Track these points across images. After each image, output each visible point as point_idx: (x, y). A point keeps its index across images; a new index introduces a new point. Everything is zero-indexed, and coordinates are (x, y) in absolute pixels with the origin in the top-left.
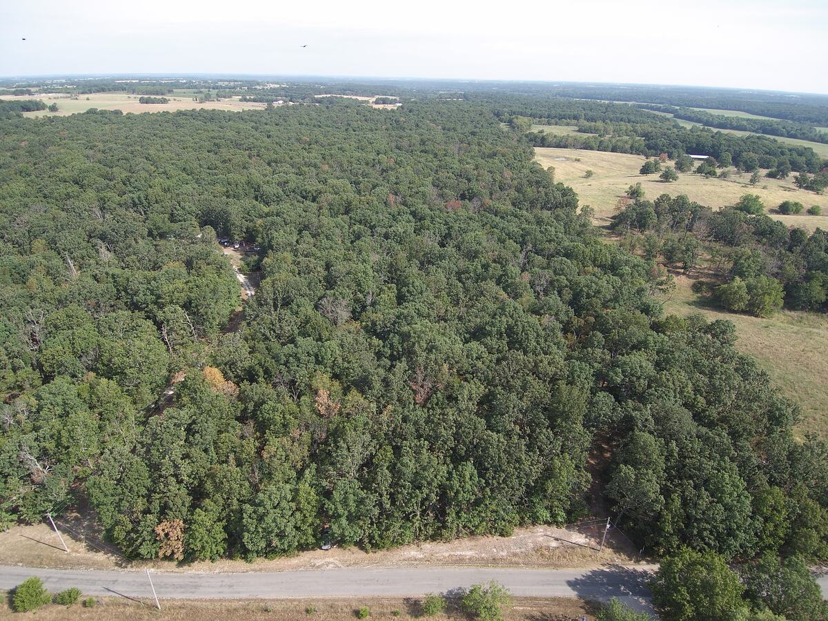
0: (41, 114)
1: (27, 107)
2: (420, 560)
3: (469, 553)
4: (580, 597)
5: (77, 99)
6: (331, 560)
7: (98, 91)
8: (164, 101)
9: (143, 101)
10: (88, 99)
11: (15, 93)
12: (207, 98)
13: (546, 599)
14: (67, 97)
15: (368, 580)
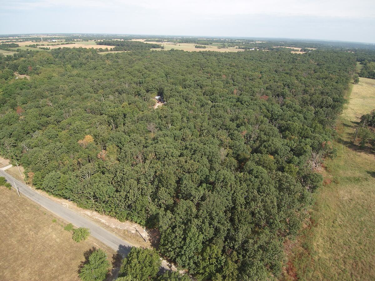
0: (158, 49)
1: (154, 46)
2: (88, 216)
3: (103, 221)
4: (118, 251)
5: (176, 45)
6: (67, 204)
7: (185, 42)
8: (205, 47)
9: (196, 47)
10: (179, 45)
11: (157, 41)
12: (224, 47)
13: (107, 246)
14: (173, 44)
15: (68, 214)
